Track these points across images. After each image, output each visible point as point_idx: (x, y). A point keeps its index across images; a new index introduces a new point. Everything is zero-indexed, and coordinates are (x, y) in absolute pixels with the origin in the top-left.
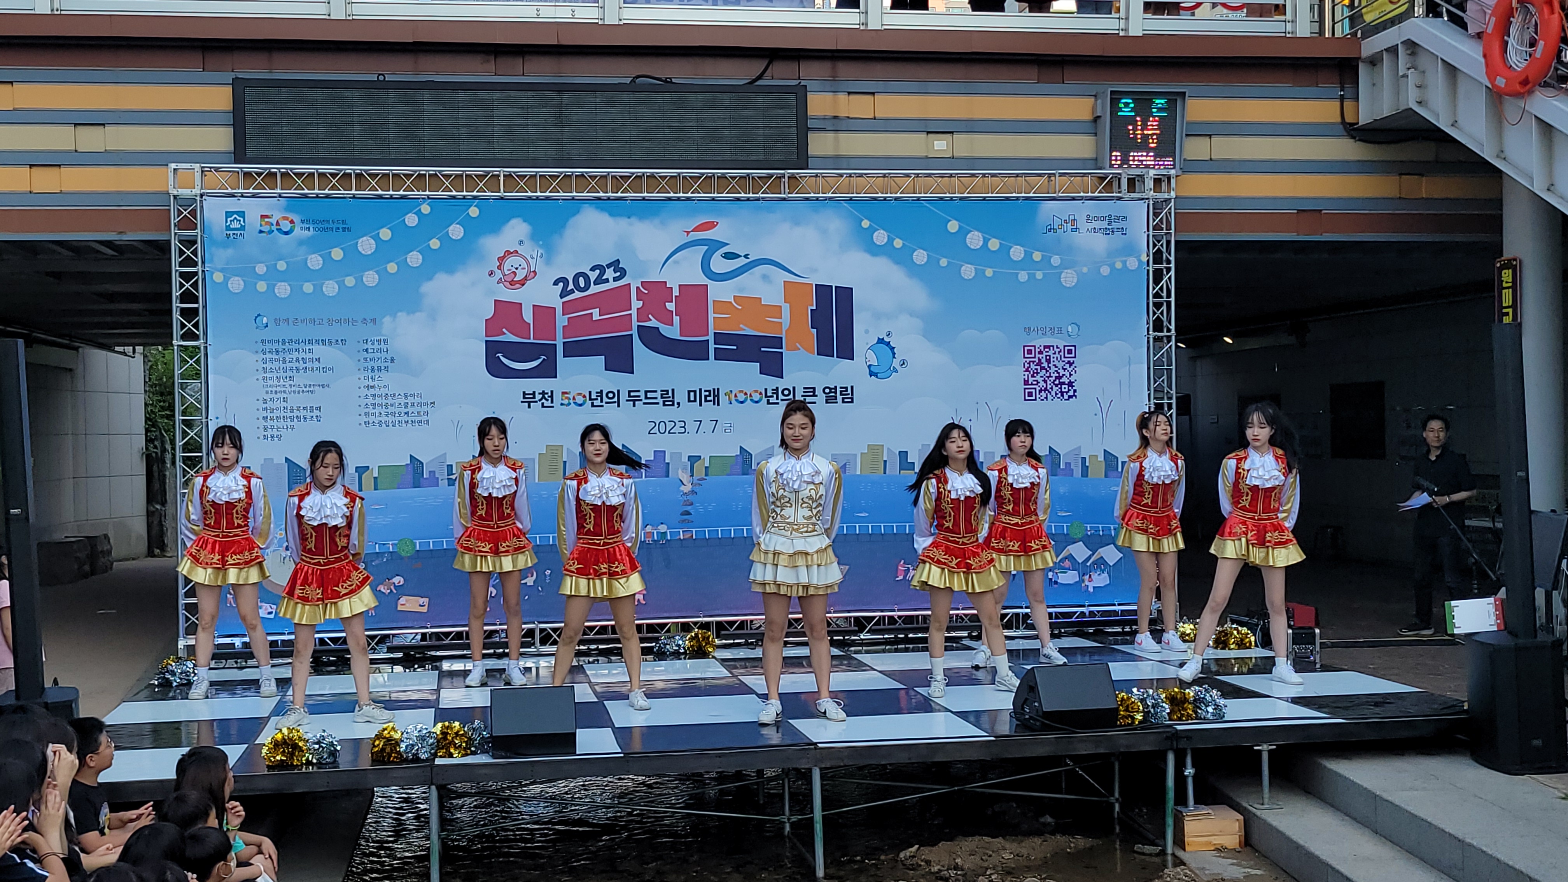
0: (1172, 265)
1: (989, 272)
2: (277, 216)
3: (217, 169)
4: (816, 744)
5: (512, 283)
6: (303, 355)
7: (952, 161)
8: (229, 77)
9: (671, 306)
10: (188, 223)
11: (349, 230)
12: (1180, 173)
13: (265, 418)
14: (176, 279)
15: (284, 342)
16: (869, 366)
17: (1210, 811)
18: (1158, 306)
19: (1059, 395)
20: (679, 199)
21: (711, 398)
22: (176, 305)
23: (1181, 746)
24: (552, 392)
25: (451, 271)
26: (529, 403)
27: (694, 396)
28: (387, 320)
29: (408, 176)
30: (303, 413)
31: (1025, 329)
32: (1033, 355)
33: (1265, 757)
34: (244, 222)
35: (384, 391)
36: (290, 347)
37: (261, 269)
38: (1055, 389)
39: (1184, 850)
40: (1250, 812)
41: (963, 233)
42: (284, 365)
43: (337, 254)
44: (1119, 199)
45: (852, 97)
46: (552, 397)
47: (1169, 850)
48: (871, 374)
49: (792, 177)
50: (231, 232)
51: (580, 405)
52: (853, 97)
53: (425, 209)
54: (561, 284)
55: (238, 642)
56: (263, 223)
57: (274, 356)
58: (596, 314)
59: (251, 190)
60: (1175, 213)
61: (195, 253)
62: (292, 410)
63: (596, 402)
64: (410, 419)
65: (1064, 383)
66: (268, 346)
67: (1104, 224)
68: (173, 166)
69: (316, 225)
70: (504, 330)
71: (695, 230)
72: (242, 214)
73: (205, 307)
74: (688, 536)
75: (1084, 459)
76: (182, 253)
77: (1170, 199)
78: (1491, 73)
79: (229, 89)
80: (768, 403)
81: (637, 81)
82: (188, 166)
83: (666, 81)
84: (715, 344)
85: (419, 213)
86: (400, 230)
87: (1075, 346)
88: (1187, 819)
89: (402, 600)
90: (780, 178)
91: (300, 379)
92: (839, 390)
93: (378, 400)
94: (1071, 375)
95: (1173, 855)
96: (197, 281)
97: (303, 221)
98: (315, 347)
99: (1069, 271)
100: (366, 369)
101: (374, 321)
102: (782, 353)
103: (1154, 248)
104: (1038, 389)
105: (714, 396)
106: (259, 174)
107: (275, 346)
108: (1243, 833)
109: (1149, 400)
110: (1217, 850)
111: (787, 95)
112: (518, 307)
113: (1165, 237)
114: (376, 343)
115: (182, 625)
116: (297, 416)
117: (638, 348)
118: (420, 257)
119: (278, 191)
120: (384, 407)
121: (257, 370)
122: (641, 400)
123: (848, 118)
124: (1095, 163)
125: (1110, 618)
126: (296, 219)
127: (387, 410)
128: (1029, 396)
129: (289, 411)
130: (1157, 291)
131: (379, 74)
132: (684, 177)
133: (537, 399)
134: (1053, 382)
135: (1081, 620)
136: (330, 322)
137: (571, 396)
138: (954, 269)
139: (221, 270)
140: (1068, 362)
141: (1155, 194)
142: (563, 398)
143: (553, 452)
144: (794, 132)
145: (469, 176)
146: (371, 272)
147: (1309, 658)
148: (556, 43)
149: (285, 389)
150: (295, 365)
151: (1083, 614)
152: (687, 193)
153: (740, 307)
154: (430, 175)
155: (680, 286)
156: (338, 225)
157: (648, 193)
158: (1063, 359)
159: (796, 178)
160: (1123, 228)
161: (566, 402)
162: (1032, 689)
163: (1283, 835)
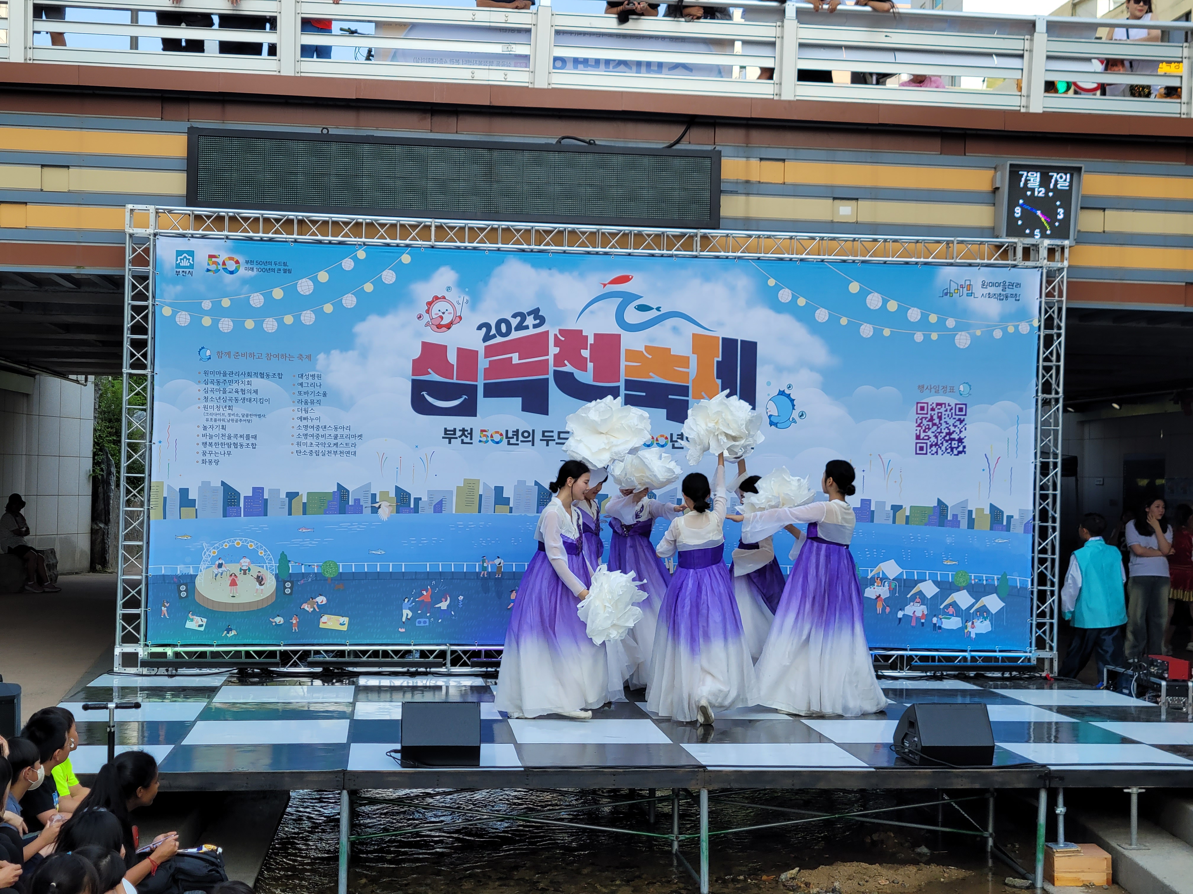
0: (1063, 331)
1: (887, 332)
2: (223, 256)
3: (170, 211)
4: (705, 767)
5: (439, 326)
6: (242, 386)
7: (856, 227)
8: (185, 126)
9: (586, 353)
10: (141, 260)
11: (290, 271)
12: (1074, 243)
13: (205, 444)
14: (128, 312)
15: (225, 374)
16: (770, 416)
17: (1079, 849)
18: (1047, 369)
19: (949, 450)
20: (597, 253)
22: (127, 336)
23: (1053, 786)
24: (471, 429)
25: (382, 312)
26: (450, 439)
28: (321, 357)
29: (346, 224)
30: (239, 440)
31: (919, 386)
32: (925, 412)
33: (1134, 799)
34: (193, 261)
35: (316, 423)
36: (231, 379)
37: (207, 305)
38: (945, 444)
39: (1053, 885)
40: (1118, 851)
41: (863, 294)
42: (224, 395)
43: (278, 293)
44: (1015, 266)
45: (764, 163)
46: (471, 434)
47: (1039, 884)
48: (772, 424)
49: (704, 237)
50: (181, 270)
51: (497, 443)
52: (765, 163)
53: (361, 254)
54: (484, 330)
55: (169, 651)
56: (211, 263)
57: (216, 387)
58: (515, 358)
59: (200, 232)
60: (1068, 282)
61: (146, 288)
62: (229, 437)
63: (513, 441)
64: (339, 450)
65: (954, 439)
66: (211, 377)
67: (999, 290)
68: (130, 206)
69: (259, 266)
70: (429, 370)
72: (191, 253)
73: (154, 338)
75: (970, 512)
76: (134, 287)
77: (1063, 268)
79: (185, 138)
80: (674, 447)
81: (563, 141)
82: (143, 207)
83: (589, 143)
84: (626, 390)
85: (355, 259)
86: (337, 273)
87: (966, 405)
88: (1056, 855)
89: (325, 618)
90: (691, 237)
91: (239, 409)
93: (310, 431)
94: (961, 432)
96: (147, 314)
97: (247, 262)
98: (254, 380)
99: (963, 333)
100: (300, 401)
101: (309, 357)
102: (688, 401)
103: (1045, 315)
104: (929, 444)
106: (209, 217)
107: (217, 377)
108: (1111, 871)
109: (1036, 458)
110: (1085, 886)
111: (701, 160)
112: (443, 349)
113: (1056, 304)
114: (310, 378)
115: (119, 634)
116: (234, 443)
117: (554, 391)
118: (355, 299)
119: (226, 233)
120: (315, 438)
121: (199, 399)
122: (554, 440)
123: (759, 182)
124: (993, 232)
125: (991, 665)
126: (241, 260)
127: (318, 441)
128: (920, 450)
129: (227, 438)
130: (1047, 356)
131: (324, 128)
132: (603, 233)
133: (457, 436)
134: (944, 438)
135: (962, 664)
136: (269, 356)
137: (489, 434)
138: (853, 328)
139: (170, 305)
140: (959, 420)
141: (1049, 263)
142: (482, 435)
143: (471, 485)
144: (707, 194)
145: (403, 226)
146: (309, 312)
147: (1182, 709)
148: (488, 104)
149: (224, 417)
150: (234, 395)
151: (965, 659)
152: (605, 248)
153: (650, 357)
154: (367, 224)
155: (595, 335)
156: (280, 267)
157: (568, 246)
158: (954, 416)
159: (707, 237)
160: (1016, 295)
161: (484, 439)
162: (912, 724)
163: (1149, 874)
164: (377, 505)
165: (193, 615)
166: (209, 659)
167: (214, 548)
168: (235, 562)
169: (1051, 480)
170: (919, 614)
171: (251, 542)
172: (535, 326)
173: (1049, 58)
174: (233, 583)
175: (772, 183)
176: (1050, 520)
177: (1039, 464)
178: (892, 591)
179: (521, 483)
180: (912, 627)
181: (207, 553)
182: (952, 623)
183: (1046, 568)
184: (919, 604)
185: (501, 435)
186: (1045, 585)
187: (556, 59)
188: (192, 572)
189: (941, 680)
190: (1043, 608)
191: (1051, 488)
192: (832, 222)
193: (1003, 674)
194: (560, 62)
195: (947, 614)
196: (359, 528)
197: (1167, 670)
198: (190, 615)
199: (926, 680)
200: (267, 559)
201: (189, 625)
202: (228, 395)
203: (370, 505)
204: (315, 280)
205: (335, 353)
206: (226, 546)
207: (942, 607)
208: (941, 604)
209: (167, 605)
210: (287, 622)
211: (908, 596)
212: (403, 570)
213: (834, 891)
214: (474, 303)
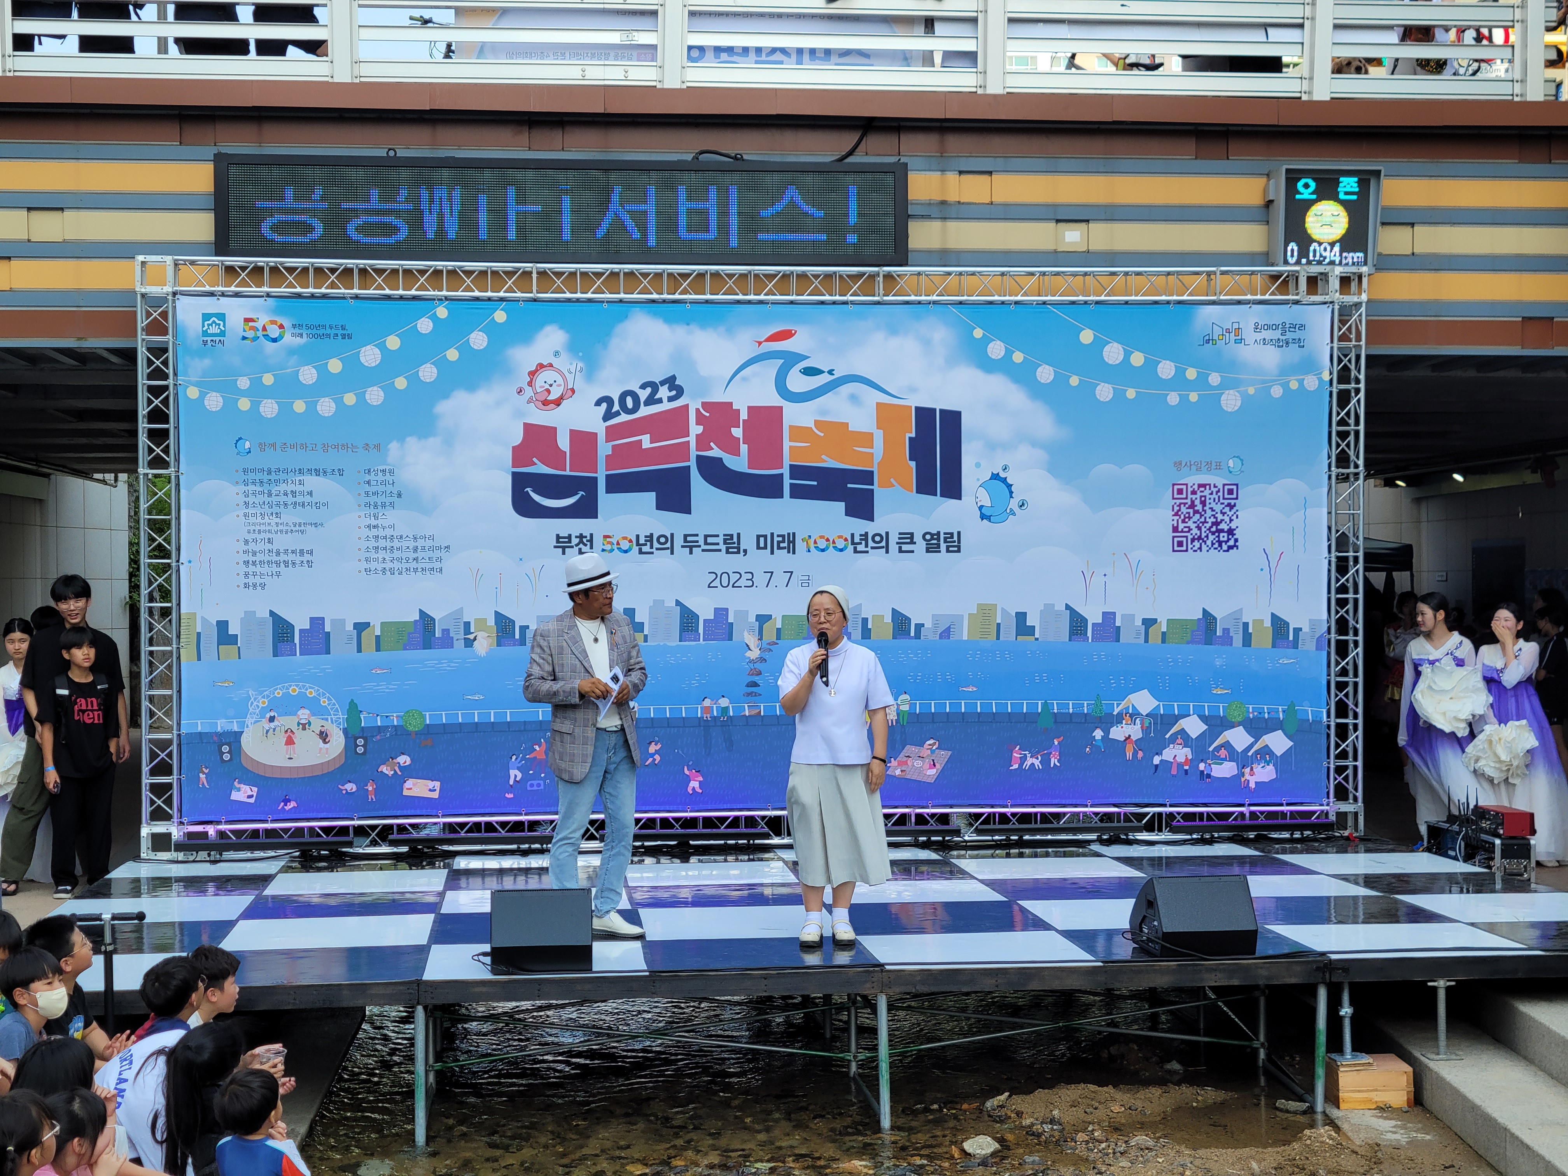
0: (1362, 386)
1: (1131, 394)
2: (263, 319)
3: (193, 263)
4: (882, 965)
5: (546, 403)
6: (292, 487)
7: (1087, 257)
8: (210, 151)
9: (737, 432)
10: (158, 327)
11: (350, 337)
12: (1373, 271)
13: (246, 563)
14: (142, 395)
15: (269, 472)
16: (981, 508)
17: (1371, 1061)
18: (1343, 435)
19: (1216, 545)
20: (749, 302)
21: (785, 545)
22: (143, 426)
23: (1334, 979)
24: (591, 535)
25: (471, 387)
26: (564, 548)
27: (765, 542)
28: (394, 446)
29: (422, 272)
30: (291, 557)
31: (1175, 463)
32: (1184, 496)
33: (1442, 995)
34: (224, 326)
35: (389, 532)
36: (277, 478)
37: (243, 383)
38: (1211, 537)
39: (1338, 1108)
40: (1421, 1063)
41: (1098, 345)
42: (270, 499)
43: (335, 366)
44: (1297, 302)
45: (963, 177)
46: (591, 541)
47: (1319, 1107)
48: (983, 517)
49: (888, 277)
50: (209, 339)
51: (626, 552)
52: (966, 178)
53: (442, 312)
54: (604, 405)
55: (211, 830)
56: (247, 328)
57: (258, 488)
58: (646, 441)
59: (233, 288)
60: (1367, 322)
61: (165, 363)
62: (278, 553)
63: (645, 549)
64: (420, 566)
65: (1222, 531)
66: (251, 476)
67: (1277, 334)
68: (141, 258)
69: (309, 331)
70: (535, 459)
72: (222, 317)
73: (177, 428)
74: (754, 712)
75: (1246, 625)
76: (150, 363)
77: (1361, 303)
79: (211, 167)
80: (856, 551)
81: (701, 157)
82: (158, 258)
83: (735, 158)
84: (791, 478)
85: (434, 318)
86: (411, 337)
87: (1237, 485)
88: (1341, 1069)
89: (409, 783)
90: (873, 277)
91: (290, 517)
92: (942, 536)
93: (382, 543)
94: (1231, 520)
95: (1324, 1112)
96: (167, 398)
97: (294, 326)
98: (307, 478)
99: (1231, 392)
100: (368, 505)
101: (378, 447)
102: (872, 490)
103: (1339, 365)
104: (1190, 537)
105: (789, 543)
106: (243, 268)
107: (259, 476)
108: (1413, 1089)
109: (1330, 552)
110: (1379, 1108)
111: (882, 176)
112: (552, 431)
113: (1353, 350)
114: (380, 474)
115: (146, 810)
116: (284, 561)
117: (697, 481)
118: (435, 370)
119: (266, 289)
120: (388, 551)
121: (238, 505)
122: (700, 546)
123: (959, 202)
124: (1266, 258)
125: (1276, 821)
126: (287, 324)
127: (392, 555)
128: (1179, 546)
129: (274, 554)
130: (1342, 418)
131: (390, 149)
132: (756, 276)
133: (573, 543)
134: (1209, 529)
135: (1239, 822)
136: (325, 448)
137: (614, 541)
138: (1087, 389)
139: (197, 384)
140: (1229, 505)
141: (1342, 296)
142: (605, 543)
144: (891, 220)
145: (495, 273)
146: (375, 388)
147: (1522, 875)
148: (602, 111)
149: (270, 528)
150: (283, 499)
151: (1242, 815)
152: (759, 295)
153: (822, 435)
154: (448, 272)
155: (749, 408)
156: (336, 331)
157: (711, 294)
158: (1222, 501)
159: (892, 276)
160: (1299, 339)
161: (608, 547)
162: (1151, 904)
163: (1456, 1091)
164: (471, 637)
165: (239, 783)
166: (263, 840)
167: (263, 697)
168: (290, 714)
169: (1351, 580)
170: (1181, 759)
171: (311, 688)
172: (671, 399)
173: (1336, 27)
174: (290, 742)
175: (976, 203)
176: (1351, 632)
177: (1334, 560)
178: (1145, 730)
179: (658, 604)
180: (1173, 776)
181: (255, 703)
182: (1224, 770)
183: (1346, 695)
184: (1181, 747)
185: (631, 541)
186: (1346, 717)
187: (690, 48)
188: (236, 728)
189: (1211, 844)
190: (1343, 746)
191: (1351, 590)
192: (1056, 252)
193: (1292, 834)
194: (696, 53)
195: (1219, 758)
196: (449, 666)
197: (1502, 824)
198: (236, 783)
199: (1192, 844)
200: (332, 709)
202: (274, 499)
203: (463, 637)
204: (382, 347)
205: (411, 441)
206: (279, 693)
207: (1211, 749)
208: (1210, 747)
209: (206, 771)
210: (361, 788)
211: (1167, 736)
212: (508, 720)
213: (1052, 1121)
214: (591, 371)
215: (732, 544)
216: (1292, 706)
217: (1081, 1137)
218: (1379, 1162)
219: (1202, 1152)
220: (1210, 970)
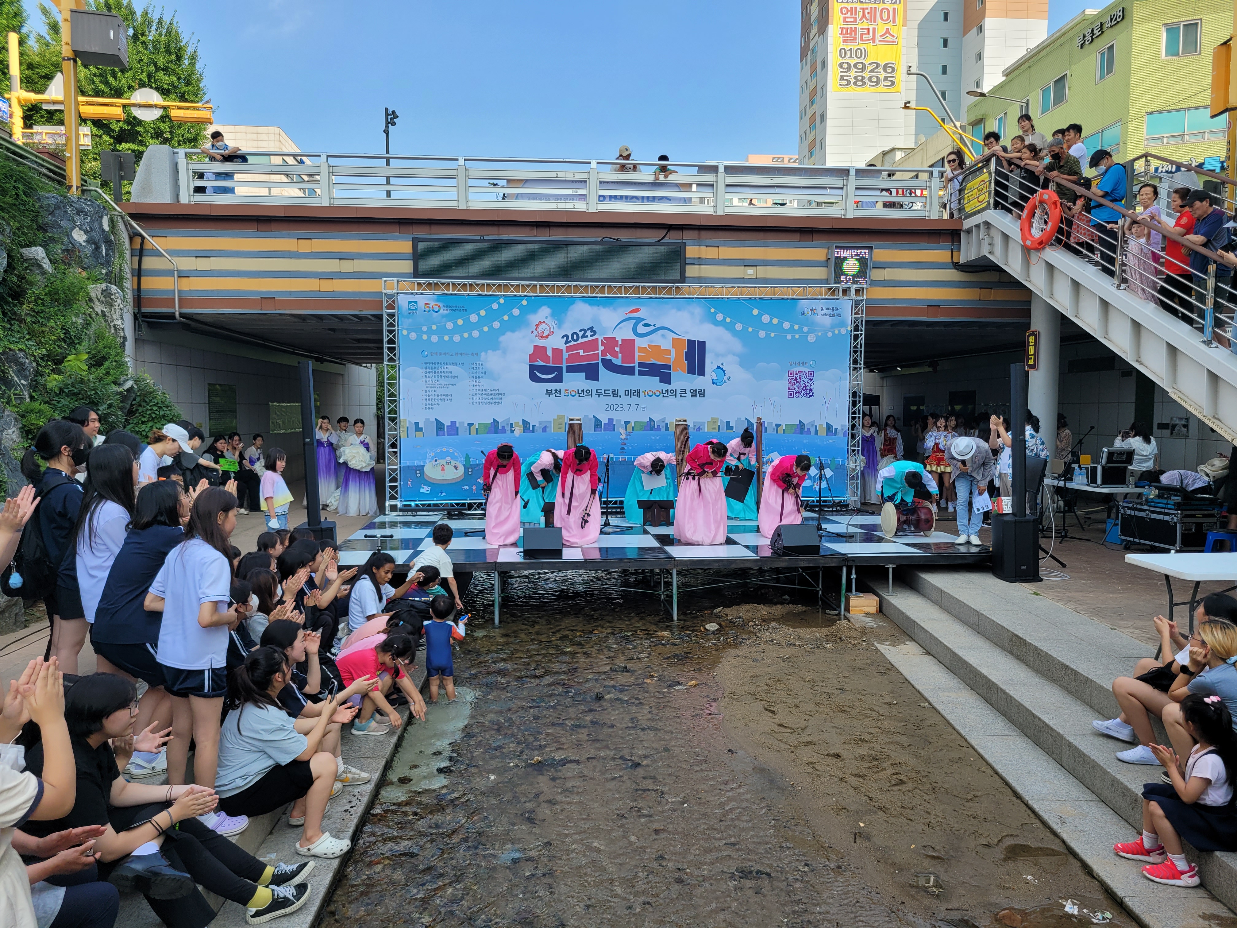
0: (863, 332)
1: (772, 335)
3: (404, 281)
4: (674, 558)
5: (542, 337)
6: (444, 370)
7: (756, 281)
8: (412, 236)
9: (617, 349)
10: (391, 307)
11: (466, 311)
12: (869, 286)
13: (426, 399)
14: (385, 333)
15: (435, 364)
17: (863, 595)
18: (855, 352)
19: (805, 395)
20: (622, 297)
22: (386, 345)
23: (849, 564)
24: (560, 389)
25: (513, 331)
26: (549, 394)
27: (628, 393)
28: (483, 354)
29: (494, 285)
30: (443, 397)
31: (789, 362)
32: (793, 376)
33: (891, 571)
35: (481, 388)
36: (438, 366)
37: (425, 329)
38: (803, 392)
39: (850, 613)
40: (882, 596)
41: (760, 315)
42: (435, 375)
43: (460, 322)
44: (838, 299)
46: (560, 392)
47: (842, 613)
49: (677, 287)
51: (573, 396)
52: (708, 248)
53: (502, 301)
54: (565, 338)
55: (413, 504)
57: (430, 370)
58: (582, 352)
59: (420, 291)
60: (866, 307)
61: (394, 321)
63: (581, 395)
64: (493, 401)
65: (807, 389)
66: (428, 365)
67: (830, 312)
68: (384, 279)
69: (450, 308)
70: (538, 359)
71: (630, 312)
72: (416, 302)
73: (399, 346)
74: (623, 460)
75: (816, 427)
76: (388, 320)
77: (863, 299)
78: (1024, 239)
79: (411, 243)
80: (663, 396)
81: (604, 240)
82: (391, 279)
83: (617, 240)
84: (638, 368)
85: (499, 303)
86: (490, 311)
87: (813, 371)
88: (851, 599)
90: (671, 288)
91: (442, 381)
92: (697, 391)
93: (478, 392)
94: (811, 385)
95: (844, 615)
96: (395, 334)
97: (444, 306)
98: (449, 366)
99: (812, 334)
100: (473, 377)
101: (477, 354)
102: (670, 372)
103: (854, 324)
104: (795, 392)
105: (637, 393)
106: (424, 283)
107: (431, 365)
108: (879, 606)
109: (849, 398)
110: (865, 614)
111: (676, 247)
112: (545, 348)
113: (860, 318)
114: (478, 365)
115: (388, 495)
116: (441, 399)
117: (602, 369)
118: (499, 324)
119: (433, 291)
120: (481, 395)
121: (422, 377)
122: (602, 394)
123: (706, 258)
124: (827, 281)
125: (826, 504)
126: (441, 305)
127: (482, 397)
128: (790, 395)
129: (437, 396)
130: (855, 345)
131: (481, 236)
132: (625, 287)
133: (553, 393)
134: (802, 389)
136: (456, 354)
137: (569, 392)
138: (755, 333)
139: (406, 329)
140: (810, 379)
141: (856, 297)
142: (565, 393)
143: (560, 418)
144: (679, 265)
145: (522, 285)
146: (476, 331)
148: (565, 221)
149: (435, 386)
150: (440, 374)
151: (813, 501)
152: (627, 294)
153: (651, 350)
154: (504, 285)
155: (622, 339)
156: (461, 309)
157: (608, 294)
158: (807, 378)
159: (679, 288)
160: (839, 314)
161: (567, 394)
162: (779, 535)
163: (896, 607)
164: (513, 429)
166: (432, 507)
167: (433, 452)
168: (443, 459)
169: (857, 409)
171: (451, 448)
172: (591, 336)
173: (856, 189)
174: (443, 469)
175: (712, 259)
177: (851, 402)
179: (586, 416)
181: (430, 454)
185: (575, 392)
187: (600, 196)
188: (422, 464)
191: (857, 413)
192: (744, 278)
193: (832, 509)
194: (602, 198)
198: (422, 485)
200: (459, 457)
201: (422, 490)
202: (437, 374)
203: (510, 429)
204: (478, 315)
205: (490, 352)
206: (439, 451)
210: (470, 488)
213: (739, 618)
214: (560, 325)
215: (615, 393)
216: (833, 458)
217: (751, 623)
218: (865, 634)
219: (797, 630)
220: (801, 560)
